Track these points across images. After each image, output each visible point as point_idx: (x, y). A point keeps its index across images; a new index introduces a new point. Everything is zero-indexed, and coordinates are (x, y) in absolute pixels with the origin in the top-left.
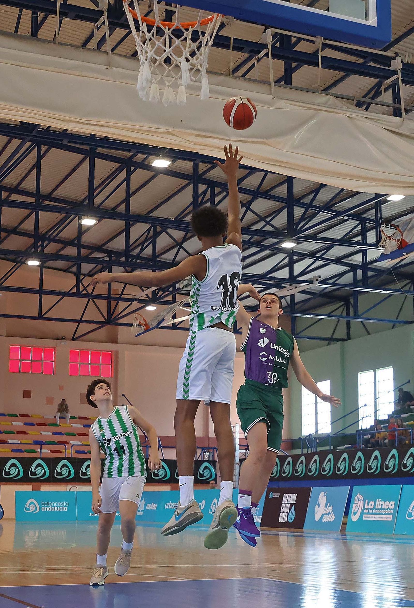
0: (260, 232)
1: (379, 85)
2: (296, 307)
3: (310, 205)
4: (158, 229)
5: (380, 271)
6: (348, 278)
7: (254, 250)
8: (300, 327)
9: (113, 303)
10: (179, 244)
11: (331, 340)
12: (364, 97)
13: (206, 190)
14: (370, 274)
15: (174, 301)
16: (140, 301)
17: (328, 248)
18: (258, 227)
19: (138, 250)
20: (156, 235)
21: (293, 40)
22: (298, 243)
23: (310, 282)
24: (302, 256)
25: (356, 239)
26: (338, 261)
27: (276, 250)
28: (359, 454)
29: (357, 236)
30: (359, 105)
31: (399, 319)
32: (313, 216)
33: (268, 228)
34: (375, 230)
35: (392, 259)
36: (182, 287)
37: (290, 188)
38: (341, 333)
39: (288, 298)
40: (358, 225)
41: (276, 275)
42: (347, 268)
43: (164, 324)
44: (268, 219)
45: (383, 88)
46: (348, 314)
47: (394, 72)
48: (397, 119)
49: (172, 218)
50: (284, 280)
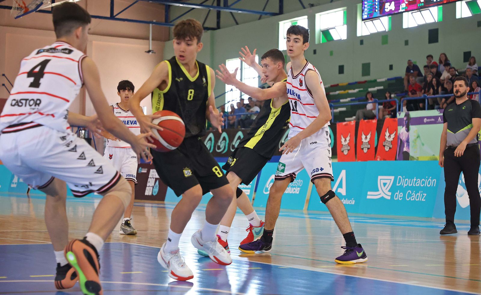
8: (173, 15)
28: (224, 134)
31: (266, 11)
38: (212, 22)
43: (42, 8)
46: (219, 4)
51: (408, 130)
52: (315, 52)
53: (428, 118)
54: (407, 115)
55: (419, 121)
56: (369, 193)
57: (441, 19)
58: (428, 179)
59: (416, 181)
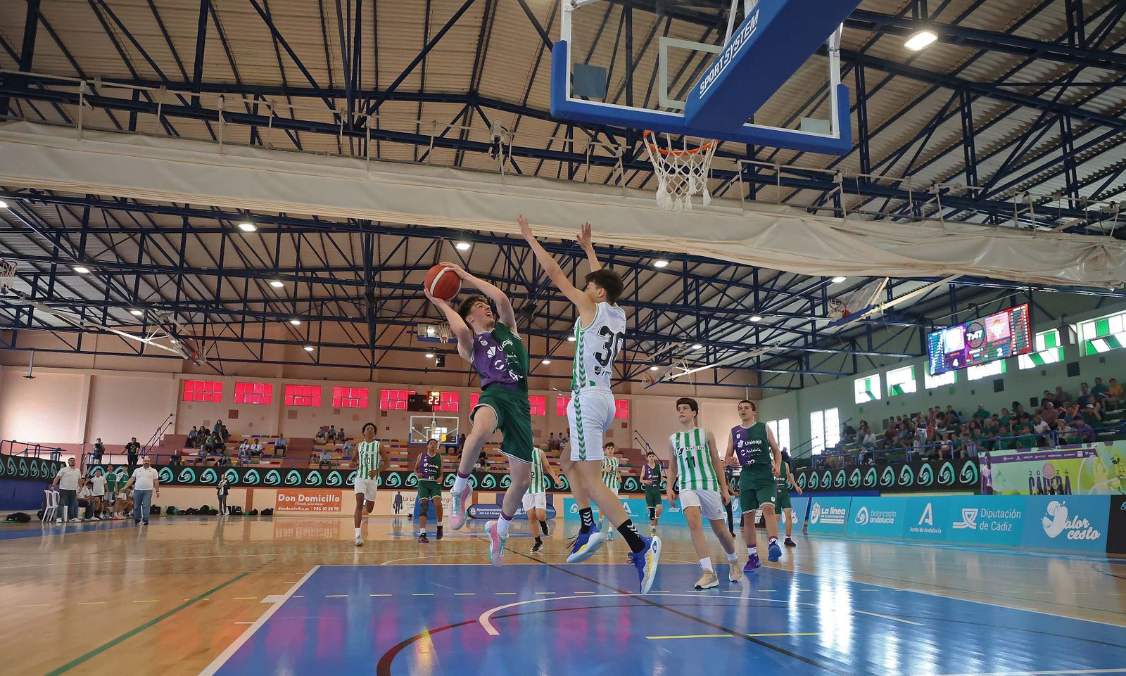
0: (734, 310)
1: (823, 196)
2: (762, 365)
3: (771, 289)
4: (658, 312)
5: (825, 337)
6: (801, 342)
7: (728, 324)
8: (764, 380)
9: (628, 365)
10: (674, 322)
11: (789, 389)
12: (814, 204)
13: (692, 283)
14: (818, 338)
15: (671, 363)
16: (647, 364)
17: (785, 321)
18: (732, 306)
19: (644, 328)
20: (657, 316)
21: (756, 168)
22: (763, 317)
23: (772, 346)
24: (765, 327)
25: (807, 313)
26: (793, 330)
27: (745, 323)
28: (814, 473)
29: (807, 310)
30: (809, 211)
31: (843, 371)
32: (773, 297)
33: (740, 307)
34: (821, 306)
35: (838, 326)
36: (677, 352)
37: (756, 277)
38: (796, 383)
39: (755, 359)
40: (808, 302)
41: (746, 341)
42: (800, 335)
43: (664, 379)
44: (739, 301)
45: (828, 196)
46: (801, 369)
47: (838, 185)
48: (840, 220)
49: (669, 303)
50: (752, 345)
51: (989, 468)
52: (888, 403)
53: (1007, 456)
54: (988, 455)
55: (999, 460)
56: (954, 523)
57: (1005, 371)
58: (1012, 512)
59: (1000, 514)
